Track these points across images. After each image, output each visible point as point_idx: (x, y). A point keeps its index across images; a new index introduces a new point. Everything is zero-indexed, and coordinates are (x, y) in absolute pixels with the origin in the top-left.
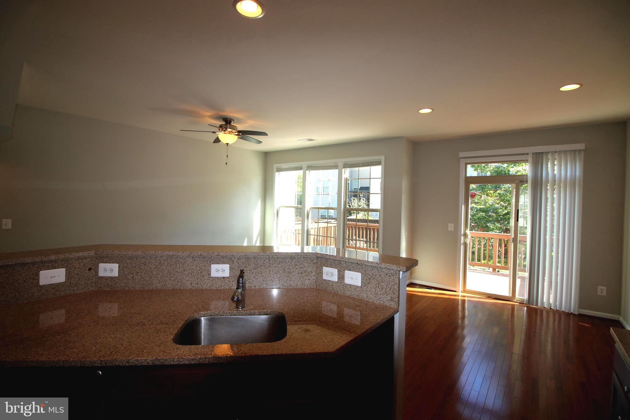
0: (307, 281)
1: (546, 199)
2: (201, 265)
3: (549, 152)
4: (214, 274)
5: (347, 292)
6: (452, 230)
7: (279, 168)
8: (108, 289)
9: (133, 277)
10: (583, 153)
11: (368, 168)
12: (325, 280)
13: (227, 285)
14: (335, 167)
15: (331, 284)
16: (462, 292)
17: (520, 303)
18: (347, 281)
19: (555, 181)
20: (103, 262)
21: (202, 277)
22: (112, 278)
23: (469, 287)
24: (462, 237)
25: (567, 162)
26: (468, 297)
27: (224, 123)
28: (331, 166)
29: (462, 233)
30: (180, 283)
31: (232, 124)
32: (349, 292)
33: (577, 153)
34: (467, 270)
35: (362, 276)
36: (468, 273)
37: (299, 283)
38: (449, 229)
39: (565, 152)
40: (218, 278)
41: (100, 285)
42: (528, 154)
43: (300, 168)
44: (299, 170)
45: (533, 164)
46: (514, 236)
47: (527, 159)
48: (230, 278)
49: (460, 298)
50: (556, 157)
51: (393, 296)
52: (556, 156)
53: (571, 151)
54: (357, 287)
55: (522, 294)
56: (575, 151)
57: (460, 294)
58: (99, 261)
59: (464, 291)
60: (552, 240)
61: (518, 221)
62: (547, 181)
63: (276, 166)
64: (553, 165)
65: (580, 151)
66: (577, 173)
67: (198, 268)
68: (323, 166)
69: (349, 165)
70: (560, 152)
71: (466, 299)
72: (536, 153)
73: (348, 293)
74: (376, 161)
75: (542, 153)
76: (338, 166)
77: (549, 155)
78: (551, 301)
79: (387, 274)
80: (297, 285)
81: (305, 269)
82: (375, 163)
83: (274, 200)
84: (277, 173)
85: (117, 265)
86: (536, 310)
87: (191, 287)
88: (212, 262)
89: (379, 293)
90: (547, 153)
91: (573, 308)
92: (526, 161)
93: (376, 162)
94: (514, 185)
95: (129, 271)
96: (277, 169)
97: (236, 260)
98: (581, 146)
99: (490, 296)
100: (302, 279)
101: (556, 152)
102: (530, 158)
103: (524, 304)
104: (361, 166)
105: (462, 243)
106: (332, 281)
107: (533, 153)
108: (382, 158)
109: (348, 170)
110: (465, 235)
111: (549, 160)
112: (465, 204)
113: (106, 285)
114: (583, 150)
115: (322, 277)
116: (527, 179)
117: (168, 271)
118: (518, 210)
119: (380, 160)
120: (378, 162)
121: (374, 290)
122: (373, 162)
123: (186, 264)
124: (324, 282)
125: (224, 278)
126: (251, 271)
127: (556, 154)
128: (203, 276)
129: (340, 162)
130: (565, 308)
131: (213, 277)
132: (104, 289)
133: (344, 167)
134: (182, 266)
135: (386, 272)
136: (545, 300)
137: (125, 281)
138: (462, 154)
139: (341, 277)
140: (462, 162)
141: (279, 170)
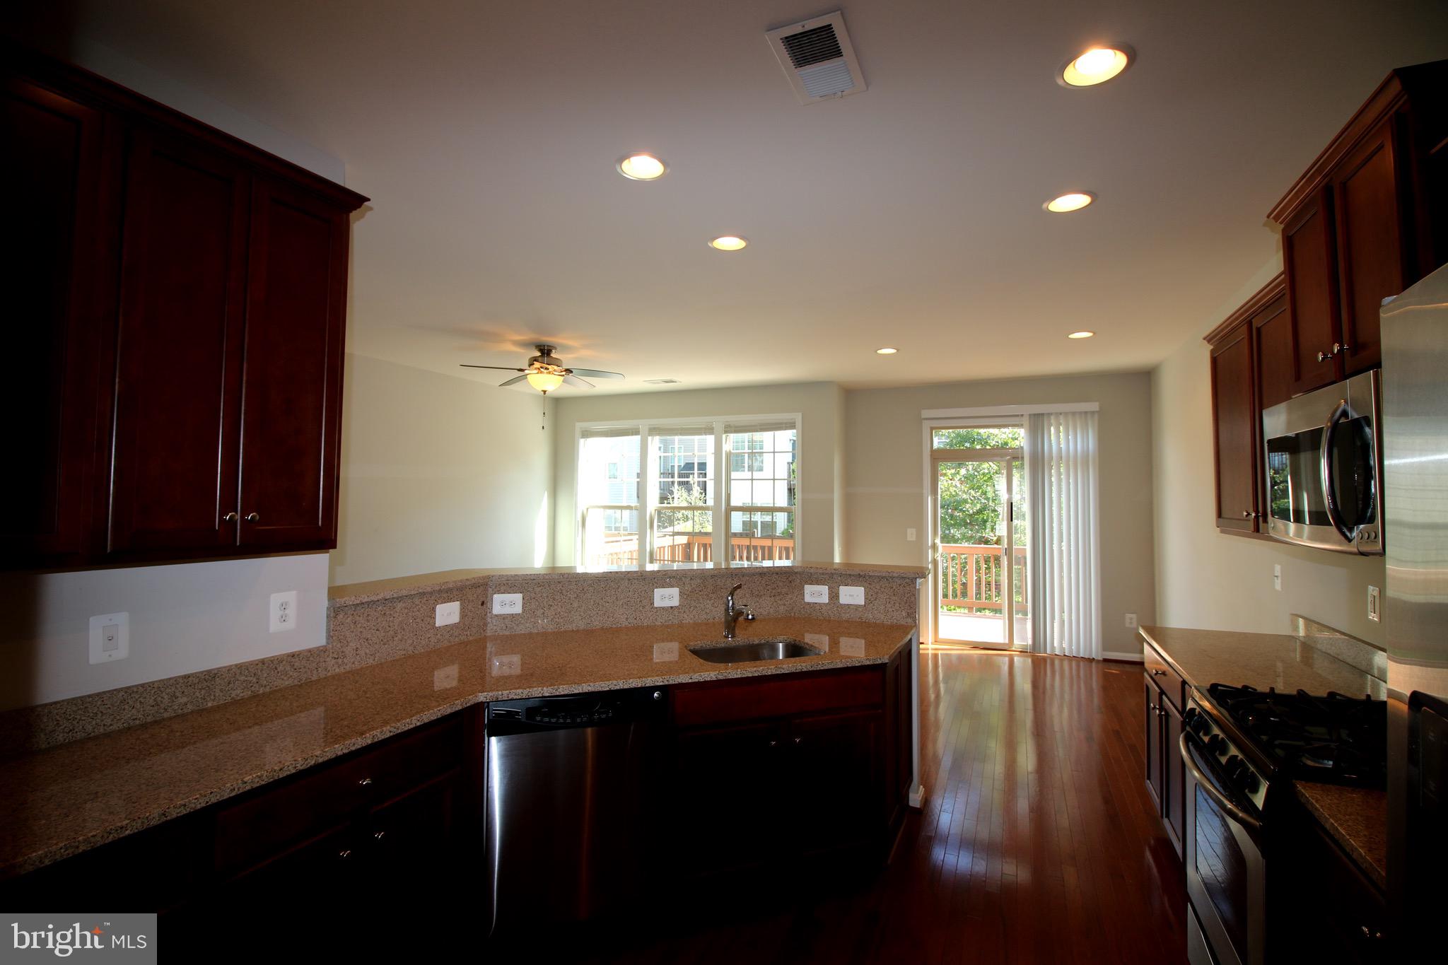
0: (782, 608)
1: (1051, 483)
2: (640, 590)
3: (1052, 414)
4: (658, 603)
5: (843, 615)
6: (914, 539)
7: (586, 431)
8: (508, 633)
9: (543, 613)
10: (1096, 416)
11: (771, 433)
12: (809, 604)
13: (676, 617)
14: (708, 430)
15: (818, 608)
16: (932, 644)
17: (1021, 652)
18: (844, 599)
19: (1061, 457)
20: (499, 592)
21: (641, 608)
22: (513, 616)
23: (943, 634)
24: (930, 551)
25: (1076, 428)
26: (942, 650)
27: (539, 354)
28: (701, 429)
29: (930, 545)
30: (611, 619)
31: (553, 355)
32: (848, 615)
33: (1089, 416)
34: (940, 613)
35: (865, 591)
36: (941, 618)
37: (772, 611)
38: (909, 538)
39: (1074, 414)
40: (663, 608)
41: (495, 628)
42: (1022, 415)
43: (635, 432)
44: (632, 435)
45: (1030, 429)
46: (1008, 544)
47: (1021, 423)
48: (680, 607)
49: (930, 652)
50: (1061, 421)
51: (909, 611)
52: (1062, 419)
53: (1081, 413)
54: (857, 606)
55: (1024, 637)
56: (1086, 413)
57: (930, 646)
58: (493, 590)
59: (936, 641)
60: (1061, 552)
61: (1012, 520)
62: (1051, 458)
63: (579, 426)
64: (1058, 432)
65: (1093, 413)
66: (1090, 446)
67: (636, 595)
68: (682, 429)
69: (736, 427)
70: (1066, 414)
71: (940, 652)
72: (1035, 415)
73: (845, 617)
74: (785, 421)
75: (1043, 414)
76: (713, 429)
77: (1052, 417)
78: (1065, 645)
79: (900, 585)
80: (769, 613)
81: (779, 591)
82: (784, 426)
83: (576, 495)
84: (582, 441)
85: (521, 595)
86: (1044, 659)
87: (627, 624)
88: (655, 585)
89: (890, 610)
90: (1049, 414)
91: (1096, 652)
92: (1020, 426)
93: (786, 423)
94: (1004, 464)
95: (537, 603)
96: (583, 432)
97: (687, 581)
98: (1094, 406)
99: (976, 646)
100: (775, 604)
101: (1061, 414)
102: (1026, 421)
103: (1027, 652)
104: (758, 429)
105: (930, 560)
106: (819, 603)
107: (1030, 415)
108: (798, 417)
109: (732, 436)
110: (934, 547)
111: (1052, 425)
112: (932, 494)
113: (504, 628)
114: (1097, 412)
115: (803, 599)
116: (1023, 453)
117: (594, 601)
118: (1012, 503)
119: (793, 420)
120: (790, 423)
121: (883, 607)
122: (781, 424)
123: (620, 590)
124: (807, 607)
125: (672, 607)
126: (708, 596)
127: (1061, 417)
128: (644, 607)
129: (718, 421)
130: (1085, 651)
131: (656, 608)
132: (501, 634)
133: (726, 432)
134: (614, 593)
135: (899, 582)
136: (1056, 645)
137: (532, 620)
138: (926, 413)
139: (834, 596)
140: (926, 425)
141: (587, 434)
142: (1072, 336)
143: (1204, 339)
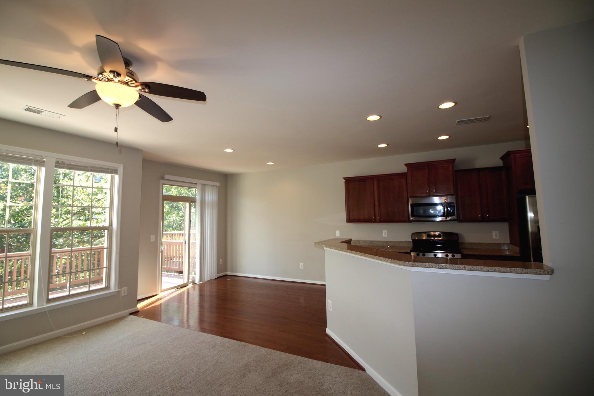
6: (154, 241)
16: (160, 293)
24: (161, 246)
29: (161, 243)
33: (216, 187)
45: (202, 190)
47: (199, 187)
59: (161, 291)
61: (190, 228)
66: (215, 199)
70: (212, 186)
76: (46, 162)
82: (110, 171)
93: (111, 169)
98: (218, 184)
99: (177, 288)
104: (89, 170)
105: (161, 251)
111: (207, 189)
118: (190, 221)
120: (115, 170)
122: (108, 169)
127: (209, 187)
129: (49, 157)
138: (166, 177)
140: (161, 182)
142: (268, 163)
143: (344, 178)
